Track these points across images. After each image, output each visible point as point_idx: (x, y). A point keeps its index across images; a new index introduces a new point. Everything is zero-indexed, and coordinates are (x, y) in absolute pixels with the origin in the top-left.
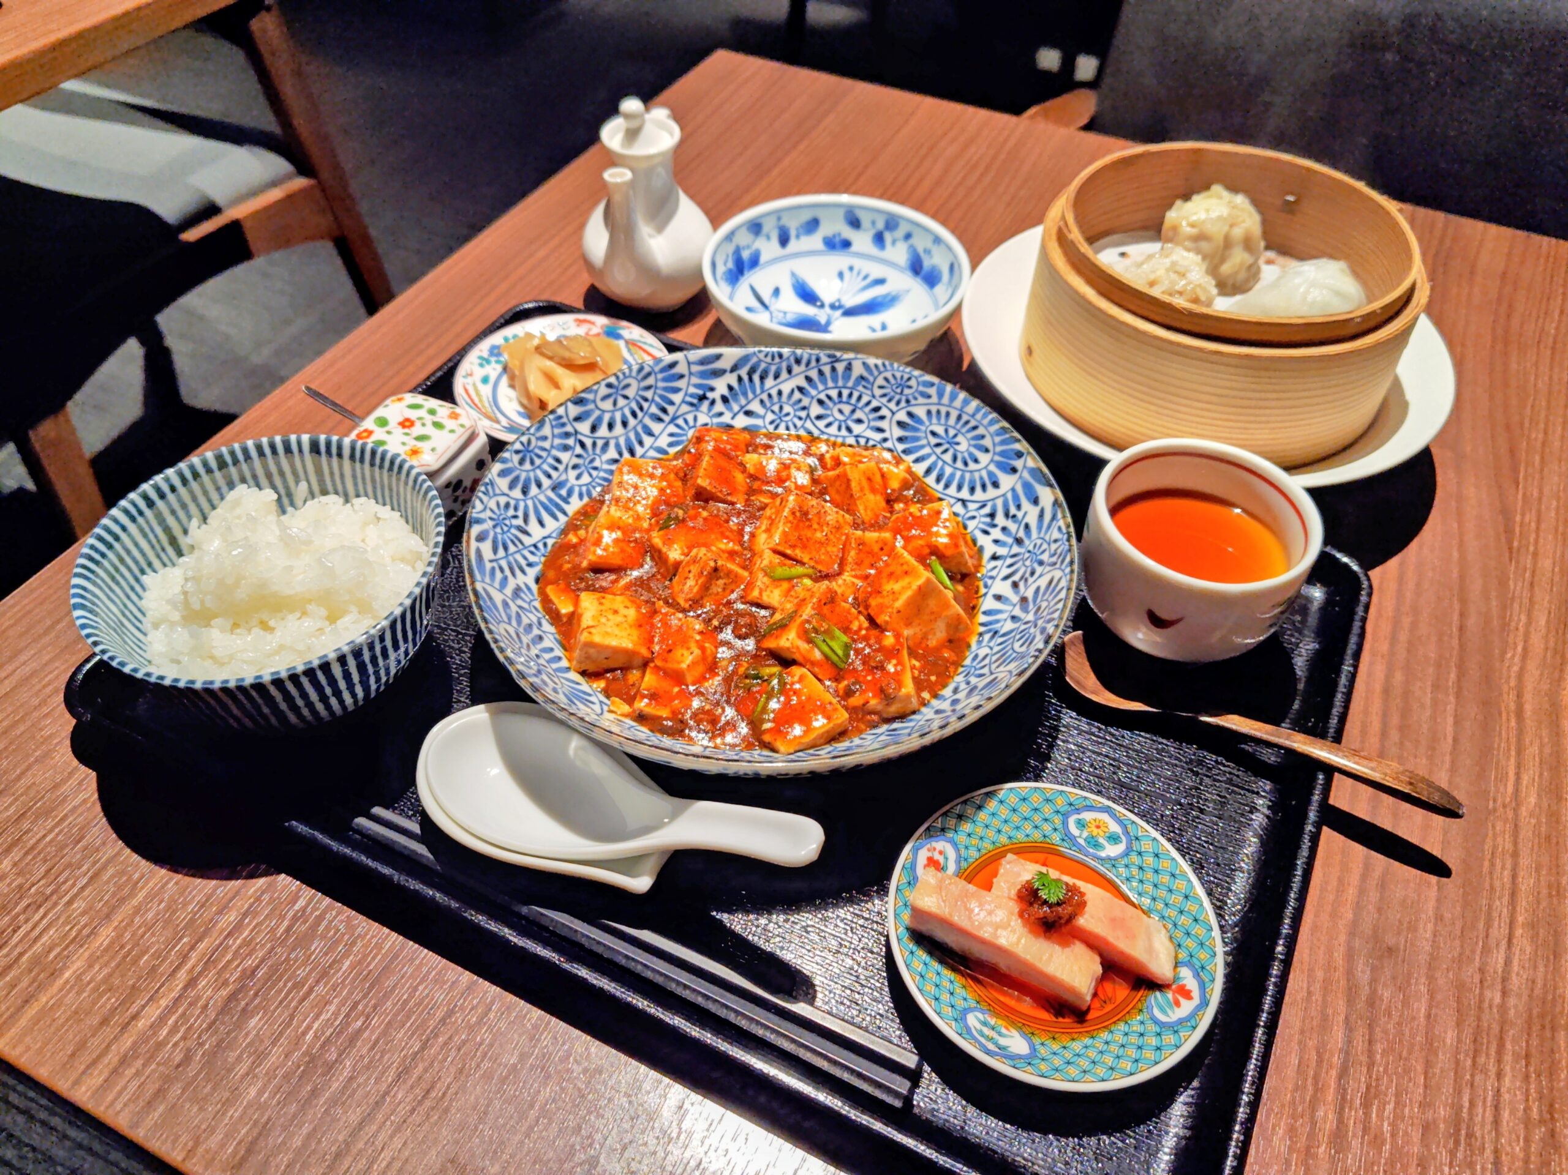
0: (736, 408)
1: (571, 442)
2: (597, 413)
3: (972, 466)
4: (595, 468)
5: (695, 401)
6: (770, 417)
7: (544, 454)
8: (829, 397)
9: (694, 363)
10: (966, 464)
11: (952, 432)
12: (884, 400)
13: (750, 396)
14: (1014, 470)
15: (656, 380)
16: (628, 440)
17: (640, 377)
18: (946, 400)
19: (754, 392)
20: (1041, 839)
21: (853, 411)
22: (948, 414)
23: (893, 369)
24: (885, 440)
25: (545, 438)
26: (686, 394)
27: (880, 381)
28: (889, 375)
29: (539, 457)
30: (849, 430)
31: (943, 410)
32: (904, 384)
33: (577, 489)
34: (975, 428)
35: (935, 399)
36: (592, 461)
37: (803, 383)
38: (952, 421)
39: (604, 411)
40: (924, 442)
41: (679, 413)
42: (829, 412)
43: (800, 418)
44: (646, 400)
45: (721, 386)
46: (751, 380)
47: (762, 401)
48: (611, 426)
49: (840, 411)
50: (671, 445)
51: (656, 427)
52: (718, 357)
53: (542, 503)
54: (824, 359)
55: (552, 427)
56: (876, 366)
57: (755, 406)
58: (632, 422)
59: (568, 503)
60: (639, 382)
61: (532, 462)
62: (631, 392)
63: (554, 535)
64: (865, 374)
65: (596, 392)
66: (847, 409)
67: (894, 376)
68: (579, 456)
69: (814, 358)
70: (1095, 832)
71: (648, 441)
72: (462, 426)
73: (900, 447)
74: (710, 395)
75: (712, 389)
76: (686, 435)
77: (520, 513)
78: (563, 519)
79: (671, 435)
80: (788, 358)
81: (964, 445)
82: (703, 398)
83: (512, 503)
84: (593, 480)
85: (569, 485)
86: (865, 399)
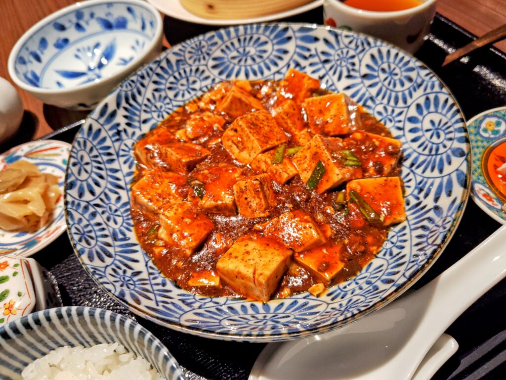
0: (137, 124)
1: (91, 210)
2: (85, 184)
3: (265, 55)
4: (116, 211)
5: (117, 137)
6: (155, 115)
7: (90, 228)
8: (172, 83)
9: (99, 118)
10: (261, 57)
11: (241, 50)
12: (197, 63)
13: (137, 113)
14: (289, 38)
15: (91, 142)
16: (112, 184)
17: (83, 148)
18: (225, 38)
19: (137, 109)
20: (484, 150)
21: (188, 80)
22: (232, 44)
23: (189, 45)
24: (214, 80)
25: (80, 220)
26: (110, 137)
27: (187, 55)
28: (189, 49)
29: (90, 231)
30: (194, 90)
31: (229, 44)
32: (199, 48)
33: (122, 228)
34: (251, 38)
35: (220, 42)
36: (110, 209)
37: (155, 86)
38: (237, 44)
39: (86, 180)
40: (232, 66)
41: (117, 149)
42: (177, 90)
43: (168, 104)
44: (96, 156)
45: (120, 119)
46: (131, 105)
47: (145, 111)
48: (97, 184)
49: (182, 85)
50: (130, 167)
51: (115, 165)
52: (106, 106)
53: (121, 252)
54: (154, 66)
55: (76, 211)
56: (180, 50)
57: (144, 116)
58: (103, 173)
59: (129, 239)
60: (85, 150)
61: (92, 238)
62: (87, 159)
63: (147, 259)
64: (178, 58)
65: (72, 173)
66: (184, 81)
67: (192, 48)
68: (103, 213)
69: (149, 70)
70: (491, 128)
71: (119, 175)
72: (16, 265)
73: (224, 77)
74: (120, 128)
75: (118, 125)
76: (131, 157)
77: (124, 268)
78: (138, 248)
79: (125, 162)
80: (137, 80)
81: (252, 50)
82: (119, 133)
83: (113, 266)
84: (123, 217)
85: (117, 231)
86: (188, 70)
